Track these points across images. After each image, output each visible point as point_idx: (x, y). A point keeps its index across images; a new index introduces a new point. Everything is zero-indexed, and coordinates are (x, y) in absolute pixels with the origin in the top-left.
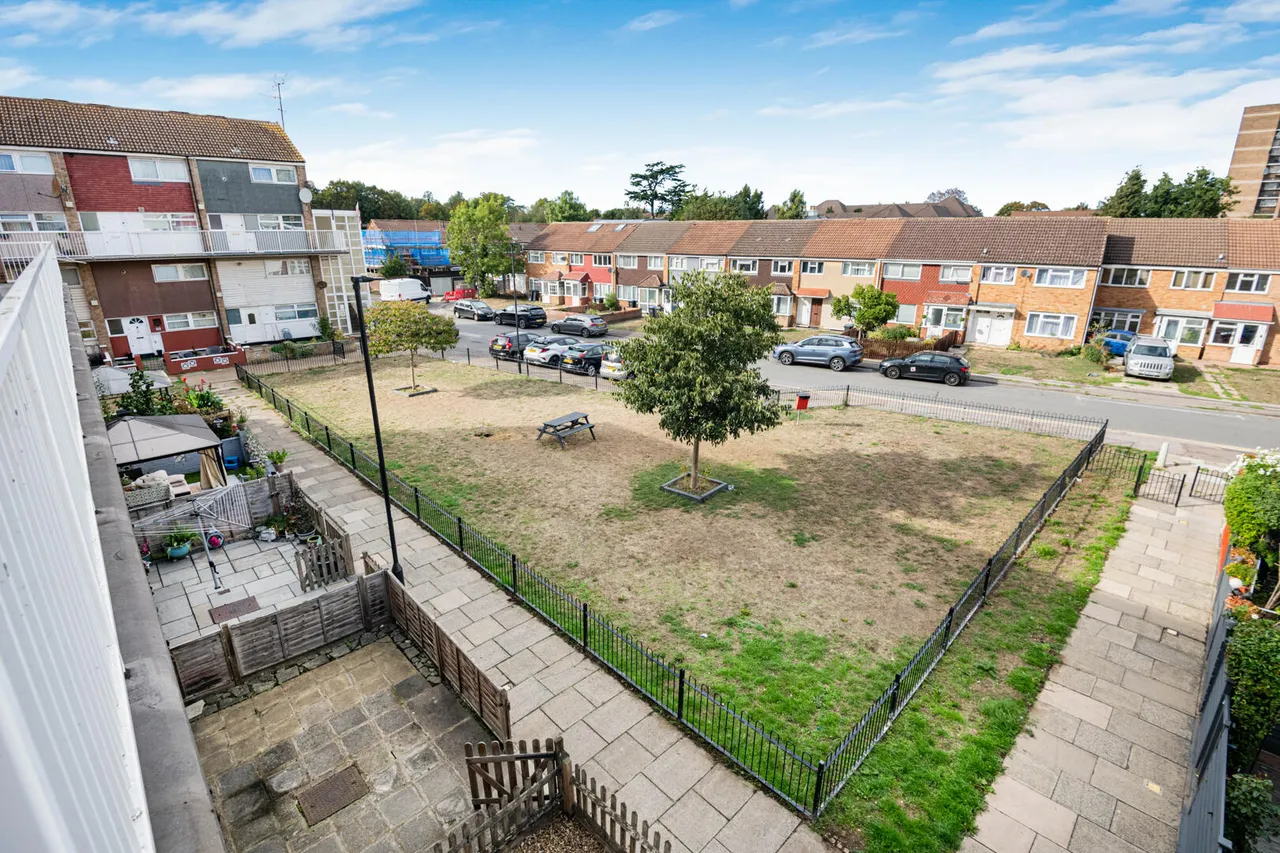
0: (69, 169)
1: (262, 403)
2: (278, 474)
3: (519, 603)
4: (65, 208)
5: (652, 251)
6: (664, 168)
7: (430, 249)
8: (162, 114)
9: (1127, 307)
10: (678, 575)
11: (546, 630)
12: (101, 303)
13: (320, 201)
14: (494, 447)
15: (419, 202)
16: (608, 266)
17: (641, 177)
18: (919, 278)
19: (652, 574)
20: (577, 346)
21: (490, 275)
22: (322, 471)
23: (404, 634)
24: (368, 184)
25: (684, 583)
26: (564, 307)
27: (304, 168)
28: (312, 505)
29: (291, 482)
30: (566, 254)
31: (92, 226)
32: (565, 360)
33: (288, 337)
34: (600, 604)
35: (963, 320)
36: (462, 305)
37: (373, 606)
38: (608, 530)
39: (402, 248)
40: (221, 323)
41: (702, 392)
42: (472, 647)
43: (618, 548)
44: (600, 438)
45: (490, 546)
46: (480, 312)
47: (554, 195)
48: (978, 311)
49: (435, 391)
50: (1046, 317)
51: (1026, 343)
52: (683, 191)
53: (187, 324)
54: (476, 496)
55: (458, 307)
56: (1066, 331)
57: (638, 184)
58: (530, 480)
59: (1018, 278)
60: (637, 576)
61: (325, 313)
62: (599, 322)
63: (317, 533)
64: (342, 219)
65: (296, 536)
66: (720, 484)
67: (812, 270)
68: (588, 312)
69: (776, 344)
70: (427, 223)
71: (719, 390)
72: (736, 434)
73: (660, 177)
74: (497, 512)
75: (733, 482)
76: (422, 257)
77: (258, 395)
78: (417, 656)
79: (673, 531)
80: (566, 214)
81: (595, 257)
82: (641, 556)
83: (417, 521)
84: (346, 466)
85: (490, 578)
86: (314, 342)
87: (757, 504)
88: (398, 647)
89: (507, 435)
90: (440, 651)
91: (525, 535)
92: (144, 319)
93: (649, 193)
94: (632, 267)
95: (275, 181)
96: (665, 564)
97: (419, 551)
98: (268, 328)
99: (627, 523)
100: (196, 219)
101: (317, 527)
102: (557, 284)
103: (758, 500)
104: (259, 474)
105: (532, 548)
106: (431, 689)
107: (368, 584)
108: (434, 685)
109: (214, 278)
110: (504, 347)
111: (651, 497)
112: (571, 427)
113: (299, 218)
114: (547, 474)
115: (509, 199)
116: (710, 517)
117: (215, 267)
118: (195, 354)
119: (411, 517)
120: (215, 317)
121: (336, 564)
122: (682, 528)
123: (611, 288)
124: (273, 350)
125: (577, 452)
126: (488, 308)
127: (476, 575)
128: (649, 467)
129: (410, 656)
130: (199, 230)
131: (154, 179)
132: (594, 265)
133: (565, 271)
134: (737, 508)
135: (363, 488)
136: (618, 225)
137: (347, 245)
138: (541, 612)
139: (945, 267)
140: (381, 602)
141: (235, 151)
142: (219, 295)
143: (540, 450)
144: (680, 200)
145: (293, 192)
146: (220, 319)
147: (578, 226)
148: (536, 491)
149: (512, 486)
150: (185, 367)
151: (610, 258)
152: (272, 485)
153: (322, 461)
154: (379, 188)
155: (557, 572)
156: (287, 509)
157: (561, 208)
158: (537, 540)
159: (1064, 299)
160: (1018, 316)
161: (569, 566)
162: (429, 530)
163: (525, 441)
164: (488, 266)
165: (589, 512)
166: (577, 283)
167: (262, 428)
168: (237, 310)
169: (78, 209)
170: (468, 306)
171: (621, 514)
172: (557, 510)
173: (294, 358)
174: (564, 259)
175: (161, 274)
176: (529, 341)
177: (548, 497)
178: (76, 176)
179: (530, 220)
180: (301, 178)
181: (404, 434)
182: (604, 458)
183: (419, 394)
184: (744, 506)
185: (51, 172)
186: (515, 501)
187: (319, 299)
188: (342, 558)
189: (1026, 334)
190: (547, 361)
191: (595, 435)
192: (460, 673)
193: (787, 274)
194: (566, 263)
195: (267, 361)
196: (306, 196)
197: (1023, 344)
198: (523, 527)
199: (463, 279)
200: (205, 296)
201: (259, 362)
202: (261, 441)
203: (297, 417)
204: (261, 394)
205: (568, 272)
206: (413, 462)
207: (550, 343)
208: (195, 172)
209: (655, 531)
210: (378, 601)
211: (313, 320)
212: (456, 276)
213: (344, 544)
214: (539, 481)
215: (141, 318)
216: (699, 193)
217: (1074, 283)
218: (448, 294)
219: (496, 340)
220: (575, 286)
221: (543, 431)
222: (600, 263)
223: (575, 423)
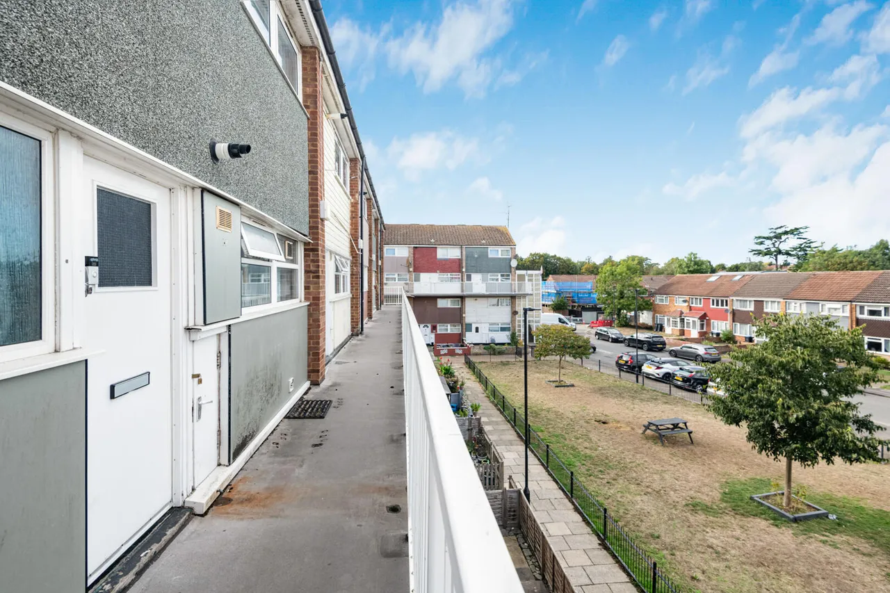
0: (414, 254)
1: (473, 378)
2: (474, 417)
3: (606, 548)
4: (409, 272)
5: (769, 297)
6: (788, 230)
7: (584, 293)
8: (454, 226)
10: (755, 577)
11: (624, 577)
13: (523, 266)
14: (608, 432)
15: (583, 264)
16: (725, 307)
17: (764, 238)
19: (729, 567)
20: (687, 367)
21: (625, 311)
22: (497, 423)
23: (525, 538)
24: (552, 254)
25: (761, 586)
26: (683, 337)
27: (515, 248)
28: (488, 440)
29: (479, 423)
30: (687, 298)
31: (417, 279)
32: (676, 378)
33: (493, 341)
34: (673, 574)
36: (601, 330)
37: (509, 511)
38: (692, 519)
39: (567, 292)
40: (462, 331)
41: (785, 413)
42: (567, 566)
43: (699, 536)
44: (698, 444)
45: (592, 500)
46: (614, 336)
47: (683, 255)
49: (573, 386)
52: (810, 247)
53: (447, 330)
54: (588, 464)
55: (598, 331)
57: (762, 243)
58: (631, 462)
60: (714, 565)
61: (515, 330)
62: (711, 351)
63: (487, 458)
64: (532, 275)
65: (477, 457)
66: (818, 510)
68: (704, 342)
69: (874, 381)
70: (585, 277)
71: (801, 415)
72: (829, 461)
73: (784, 237)
74: (602, 479)
75: (835, 512)
76: (579, 298)
77: (472, 373)
78: (530, 556)
79: (758, 538)
80: (691, 269)
81: (713, 301)
82: (720, 549)
83: (546, 469)
84: (510, 423)
85: (588, 524)
86: (506, 346)
87: (863, 541)
88: (520, 545)
89: (619, 425)
90: (544, 554)
91: (621, 502)
92: (429, 326)
93: (773, 250)
94: (748, 309)
95: (500, 256)
96: (744, 563)
97: (543, 488)
98: (483, 336)
99: (711, 518)
100: (460, 276)
101: (488, 455)
102: (678, 320)
103: (865, 538)
104: (465, 415)
105: (624, 512)
106: (534, 581)
107: (509, 494)
108: (537, 579)
109: (463, 306)
110: (627, 362)
111: (740, 503)
112: (672, 429)
113: (509, 275)
114: (645, 461)
115: (647, 259)
116: (801, 538)
117: (465, 301)
118: (448, 346)
119: (543, 465)
120: (460, 327)
121: (494, 480)
122: (768, 538)
123: (728, 326)
124: (484, 348)
125: (675, 450)
126: (620, 334)
127: (578, 518)
128: (742, 477)
129: (525, 554)
130: (461, 282)
131: (446, 257)
132: (712, 306)
133: (686, 311)
134: (837, 538)
135: (518, 439)
136: (736, 276)
137: (533, 290)
138: (622, 561)
140: (514, 511)
141: (484, 242)
142: (464, 315)
143: (643, 442)
144: (806, 254)
145: (508, 261)
146: (462, 328)
147: (698, 278)
148: (635, 472)
149: (616, 463)
150: (442, 352)
151: (727, 301)
152: (470, 423)
153: (498, 417)
154: (557, 256)
155: (641, 537)
156: (475, 440)
157: (687, 264)
158: (629, 508)
161: (652, 536)
162: (553, 477)
163: (633, 433)
164: (623, 305)
165: (677, 500)
166: (696, 319)
167: (471, 392)
168: (471, 324)
169: (414, 272)
170: (605, 332)
171: (707, 509)
172: (649, 490)
173: (494, 354)
174: (685, 301)
175: (442, 304)
176: (647, 360)
177: (644, 478)
178: (416, 257)
179: (662, 273)
180: (513, 254)
181: (548, 410)
182: (699, 460)
183: (560, 386)
184: (845, 538)
185: (407, 255)
186: (616, 474)
187: (513, 321)
188: (498, 478)
190: (661, 376)
191: (693, 440)
192: (553, 575)
194: (687, 304)
195: (480, 354)
196: (514, 263)
198: (619, 495)
199: (603, 313)
200: (456, 316)
201: (476, 354)
202: (469, 397)
203: (489, 388)
204: (474, 371)
205: (688, 311)
206: (551, 430)
207: (664, 363)
208: (464, 253)
209: (738, 532)
210: (512, 509)
211: (508, 333)
212: (600, 311)
213: (500, 467)
214: (639, 465)
215: (428, 325)
216: (827, 248)
218: (593, 322)
219: (622, 357)
220: (694, 322)
221: (647, 427)
222: (717, 305)
223: (676, 426)
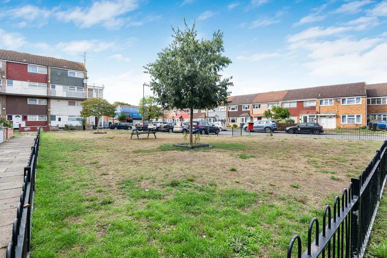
0: (7, 66)
4: (3, 78)
7: (135, 113)
9: (381, 112)
12: (6, 109)
16: (188, 113)
18: (296, 107)
27: (86, 73)
30: (175, 110)
31: (10, 84)
35: (315, 119)
39: (127, 113)
40: (48, 120)
48: (321, 116)
49: (106, 133)
50: (348, 116)
51: (343, 127)
53: (36, 119)
56: (358, 121)
59: (334, 103)
64: (97, 90)
67: (257, 107)
81: (184, 110)
89: (119, 138)
92: (21, 116)
94: (196, 112)
95: (76, 77)
98: (65, 123)
100: (46, 85)
102: (172, 119)
103: (223, 149)
109: (49, 104)
113: (82, 88)
117: (50, 101)
120: (46, 118)
123: (189, 120)
130: (47, 89)
131: (35, 72)
132: (184, 113)
139: (305, 101)
141: (65, 67)
142: (49, 110)
145: (82, 80)
146: (48, 118)
151: (189, 110)
159: (354, 109)
160: (337, 117)
163: (125, 139)
165: (129, 151)
168: (55, 116)
169: (7, 79)
174: (174, 112)
175: (30, 102)
178: (9, 69)
180: (85, 76)
183: (98, 133)
185: (1, 67)
189: (342, 123)
193: (248, 110)
196: (86, 82)
197: (342, 127)
200: (44, 111)
205: (175, 116)
208: (49, 71)
211: (81, 121)
215: (20, 116)
217: (357, 103)
220: (178, 120)
221: (133, 134)
